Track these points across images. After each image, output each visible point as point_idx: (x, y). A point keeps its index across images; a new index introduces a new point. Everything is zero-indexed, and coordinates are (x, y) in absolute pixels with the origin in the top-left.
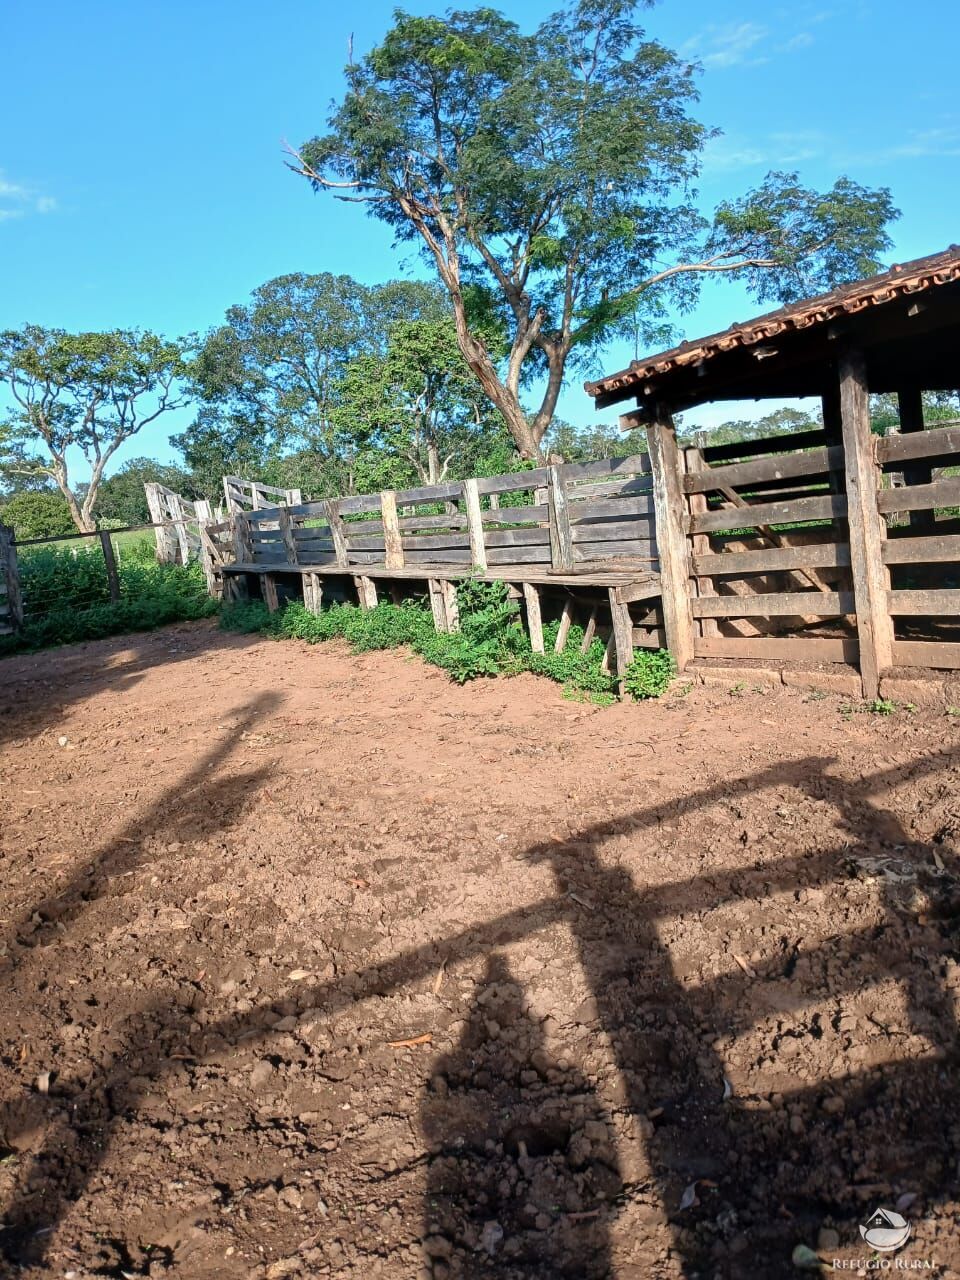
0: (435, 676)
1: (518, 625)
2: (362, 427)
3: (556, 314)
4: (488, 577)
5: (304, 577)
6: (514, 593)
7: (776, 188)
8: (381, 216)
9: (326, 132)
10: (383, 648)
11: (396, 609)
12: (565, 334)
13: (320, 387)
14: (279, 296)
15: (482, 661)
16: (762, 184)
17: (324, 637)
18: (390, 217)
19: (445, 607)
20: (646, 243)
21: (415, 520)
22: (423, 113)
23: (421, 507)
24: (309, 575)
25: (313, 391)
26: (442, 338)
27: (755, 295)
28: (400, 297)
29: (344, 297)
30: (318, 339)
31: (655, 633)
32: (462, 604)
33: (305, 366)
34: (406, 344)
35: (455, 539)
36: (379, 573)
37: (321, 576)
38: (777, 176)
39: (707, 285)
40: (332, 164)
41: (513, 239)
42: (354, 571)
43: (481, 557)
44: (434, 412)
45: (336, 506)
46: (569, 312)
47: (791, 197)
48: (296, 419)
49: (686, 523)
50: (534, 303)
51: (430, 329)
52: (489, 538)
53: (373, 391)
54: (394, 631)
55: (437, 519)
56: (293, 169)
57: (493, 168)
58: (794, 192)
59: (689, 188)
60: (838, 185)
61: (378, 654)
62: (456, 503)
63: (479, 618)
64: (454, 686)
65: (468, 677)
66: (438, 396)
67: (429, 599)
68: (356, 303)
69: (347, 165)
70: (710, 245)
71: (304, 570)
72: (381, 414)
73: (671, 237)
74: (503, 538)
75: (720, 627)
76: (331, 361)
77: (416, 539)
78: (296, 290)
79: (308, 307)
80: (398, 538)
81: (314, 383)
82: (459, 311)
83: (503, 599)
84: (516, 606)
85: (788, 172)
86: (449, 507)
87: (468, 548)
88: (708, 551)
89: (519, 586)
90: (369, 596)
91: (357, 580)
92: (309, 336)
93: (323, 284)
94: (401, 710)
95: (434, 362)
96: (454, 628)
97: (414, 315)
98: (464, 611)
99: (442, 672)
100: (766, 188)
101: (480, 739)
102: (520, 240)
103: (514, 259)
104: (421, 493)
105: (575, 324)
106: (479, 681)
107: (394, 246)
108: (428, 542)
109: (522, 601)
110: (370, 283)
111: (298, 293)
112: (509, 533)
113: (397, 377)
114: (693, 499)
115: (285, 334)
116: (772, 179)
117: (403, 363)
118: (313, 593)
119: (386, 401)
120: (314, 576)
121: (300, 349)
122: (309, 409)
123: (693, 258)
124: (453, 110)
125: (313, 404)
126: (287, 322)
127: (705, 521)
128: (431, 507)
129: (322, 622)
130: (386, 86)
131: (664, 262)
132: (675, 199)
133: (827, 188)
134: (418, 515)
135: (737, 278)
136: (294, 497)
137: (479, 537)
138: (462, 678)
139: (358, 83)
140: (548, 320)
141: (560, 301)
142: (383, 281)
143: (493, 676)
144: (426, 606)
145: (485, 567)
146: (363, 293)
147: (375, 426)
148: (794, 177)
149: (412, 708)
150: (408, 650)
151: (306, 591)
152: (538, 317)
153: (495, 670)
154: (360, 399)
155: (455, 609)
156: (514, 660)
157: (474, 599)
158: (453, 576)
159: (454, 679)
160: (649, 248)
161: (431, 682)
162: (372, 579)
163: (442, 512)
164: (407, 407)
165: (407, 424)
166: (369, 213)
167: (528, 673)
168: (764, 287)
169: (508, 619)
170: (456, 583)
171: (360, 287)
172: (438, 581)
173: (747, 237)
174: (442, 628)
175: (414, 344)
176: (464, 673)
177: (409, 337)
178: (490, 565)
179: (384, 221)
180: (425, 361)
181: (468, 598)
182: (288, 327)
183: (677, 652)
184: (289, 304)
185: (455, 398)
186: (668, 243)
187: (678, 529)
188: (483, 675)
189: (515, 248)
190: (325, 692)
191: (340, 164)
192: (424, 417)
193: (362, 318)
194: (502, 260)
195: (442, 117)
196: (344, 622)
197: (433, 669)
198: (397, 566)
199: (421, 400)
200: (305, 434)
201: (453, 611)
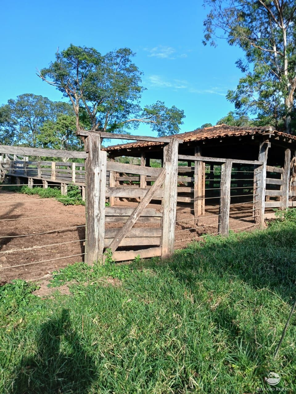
0: (60, 204)
1: (80, 195)
2: (46, 141)
3: (103, 124)
4: (75, 184)
5: (29, 179)
6: (80, 188)
7: (159, 105)
8: (60, 90)
9: (48, 67)
10: (48, 197)
11: (52, 189)
12: (105, 129)
13: (34, 127)
14: (25, 99)
15: (71, 201)
16: (156, 103)
17: (32, 194)
18: (62, 91)
19: (64, 190)
20: (128, 111)
21: (60, 170)
22: (74, 68)
23: (61, 167)
24: (30, 179)
25: (32, 128)
26: (73, 121)
27: (152, 129)
28: (62, 106)
29: (45, 102)
30: (35, 113)
31: (108, 199)
32: (68, 189)
33: (30, 120)
34: (62, 121)
35: (68, 175)
36: (49, 180)
37: (33, 179)
38: (160, 102)
39: (141, 124)
40: (48, 75)
41: (94, 103)
42: (43, 179)
43: (74, 180)
44: (68, 140)
45: (40, 163)
46: (106, 123)
47: (162, 108)
48: (25, 135)
49: (115, 178)
50: (97, 120)
51: (70, 119)
52: (76, 176)
53: (50, 132)
54: (51, 194)
55: (65, 170)
56: (38, 75)
57: (90, 88)
58: (163, 106)
59: (139, 101)
60: (172, 107)
61: (47, 199)
62: (70, 167)
63: (72, 192)
64: (64, 206)
65: (67, 204)
66: (70, 137)
67: (61, 188)
68: (48, 105)
69: (52, 76)
70: (143, 114)
71: (29, 177)
72: (52, 139)
73: (134, 111)
74: (79, 176)
75: (120, 199)
76: (38, 120)
77: (59, 174)
78: (31, 98)
79: (34, 104)
80: (55, 173)
81: (32, 126)
82: (77, 119)
83: (77, 189)
84: (80, 191)
85: (162, 101)
86: (68, 168)
87: (71, 178)
88: (119, 184)
89: (81, 187)
90: (46, 185)
91: (43, 181)
92: (33, 112)
93: (39, 98)
94: (51, 209)
95: (70, 128)
96: (66, 195)
97: (66, 112)
98: (68, 191)
99: (62, 203)
100: (157, 104)
101: (68, 214)
102: (96, 104)
103: (94, 108)
104: (62, 164)
105: (108, 127)
106: (70, 206)
107: (62, 98)
108: (62, 175)
109: (82, 190)
110: (53, 101)
111: (31, 99)
112: (81, 176)
113: (58, 129)
114: (117, 174)
115: (26, 110)
116: (158, 102)
117: (60, 126)
118: (31, 183)
119: (54, 135)
120: (32, 179)
121: (29, 114)
122: (30, 132)
123: (138, 117)
124: (82, 68)
125: (31, 131)
126: (27, 107)
127: (119, 178)
128: (64, 167)
129: (33, 190)
130: (65, 59)
131: (131, 117)
132: (135, 103)
133: (170, 107)
134: (60, 168)
135: (148, 124)
136: (26, 159)
137: (74, 176)
138: (66, 204)
139: (58, 58)
140: (101, 125)
141: (104, 121)
142: (58, 101)
143: (73, 205)
144: (60, 189)
145: (75, 182)
146: (51, 103)
147: (50, 142)
148: (164, 103)
149: (54, 209)
150: (54, 199)
151: (29, 182)
152: (98, 124)
153: (74, 203)
154: (46, 133)
155: (67, 190)
156: (78, 202)
157: (71, 189)
158: (67, 183)
159: (65, 204)
160: (128, 112)
161: (59, 205)
162: (47, 181)
163: (66, 169)
164: (60, 138)
165: (60, 143)
166: (57, 89)
167: (81, 205)
168: (154, 127)
169: (78, 193)
170: (67, 184)
171: (50, 101)
172: (63, 184)
173: (151, 115)
174: (63, 194)
175: (64, 122)
176: (67, 203)
177: (63, 119)
178: (76, 182)
179: (60, 91)
180: (67, 127)
181: (70, 188)
182: (26, 108)
183: (111, 203)
184: (28, 102)
185: (75, 138)
186: (132, 112)
187: (113, 179)
188: (71, 204)
189: (94, 106)
190: (33, 204)
191: (51, 75)
192: (65, 142)
193: (49, 110)
194: (90, 108)
195: (79, 69)
196: (39, 191)
197: (60, 203)
198: (53, 179)
199: (64, 137)
200: (27, 140)
201: (66, 191)
